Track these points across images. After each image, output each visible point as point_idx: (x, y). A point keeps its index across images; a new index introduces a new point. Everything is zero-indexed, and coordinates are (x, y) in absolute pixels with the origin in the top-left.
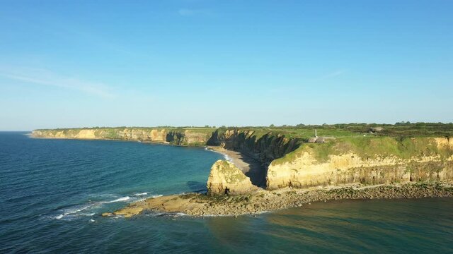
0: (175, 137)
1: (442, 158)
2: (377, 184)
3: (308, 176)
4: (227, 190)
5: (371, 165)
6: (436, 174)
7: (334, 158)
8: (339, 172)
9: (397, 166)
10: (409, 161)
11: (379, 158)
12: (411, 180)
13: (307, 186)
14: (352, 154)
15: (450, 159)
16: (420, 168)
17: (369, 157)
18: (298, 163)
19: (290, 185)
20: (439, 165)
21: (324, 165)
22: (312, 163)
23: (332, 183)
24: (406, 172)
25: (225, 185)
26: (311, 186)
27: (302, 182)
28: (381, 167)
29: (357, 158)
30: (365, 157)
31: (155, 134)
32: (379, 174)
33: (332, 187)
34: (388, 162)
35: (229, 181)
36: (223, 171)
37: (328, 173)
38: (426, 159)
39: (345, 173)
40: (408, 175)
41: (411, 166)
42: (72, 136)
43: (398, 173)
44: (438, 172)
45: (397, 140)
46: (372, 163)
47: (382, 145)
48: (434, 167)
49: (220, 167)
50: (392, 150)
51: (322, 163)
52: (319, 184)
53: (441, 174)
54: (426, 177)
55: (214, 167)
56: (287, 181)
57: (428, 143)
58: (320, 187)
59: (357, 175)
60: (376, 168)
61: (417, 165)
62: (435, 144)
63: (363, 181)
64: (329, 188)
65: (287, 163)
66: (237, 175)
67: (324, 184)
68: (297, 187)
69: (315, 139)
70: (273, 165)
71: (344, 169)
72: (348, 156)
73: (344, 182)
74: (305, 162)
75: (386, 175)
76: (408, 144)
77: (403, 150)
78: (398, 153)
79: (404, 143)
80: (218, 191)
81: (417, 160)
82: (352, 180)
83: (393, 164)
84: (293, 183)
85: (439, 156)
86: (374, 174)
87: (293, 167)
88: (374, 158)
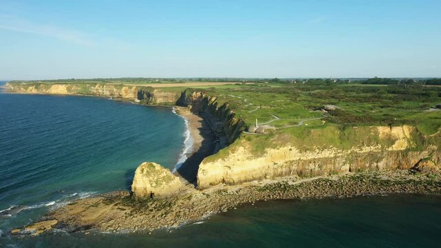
0: (145, 96)
1: (382, 148)
2: (314, 176)
3: (242, 172)
4: (152, 195)
5: (309, 158)
6: (375, 164)
7: (270, 151)
8: (276, 166)
9: (335, 157)
10: (349, 152)
11: (317, 151)
12: (350, 170)
13: (241, 182)
14: (290, 147)
15: (390, 149)
16: (359, 159)
17: (308, 149)
18: (231, 160)
19: (223, 181)
20: (379, 155)
21: (259, 159)
22: (248, 158)
23: (268, 177)
24: (344, 164)
25: (150, 189)
26: (245, 181)
27: (235, 178)
28: (319, 159)
29: (295, 151)
30: (303, 149)
31: (126, 92)
32: (317, 166)
33: (268, 181)
34: (327, 154)
35: (154, 184)
36: (148, 174)
37: (263, 168)
38: (366, 149)
39: (282, 167)
40: (347, 167)
41: (350, 157)
42: (44, 91)
43: (337, 165)
44: (377, 162)
45: (339, 128)
46: (310, 156)
47: (323, 135)
48: (374, 157)
49: (145, 171)
50: (332, 141)
51: (258, 157)
52: (254, 179)
53: (381, 164)
54: (366, 167)
55: (138, 171)
56: (220, 178)
57: (370, 132)
58: (256, 183)
59: (294, 167)
60: (314, 161)
61: (357, 156)
62: (377, 133)
63: (301, 174)
64: (265, 182)
65: (220, 160)
66: (164, 177)
67: (260, 179)
68: (230, 184)
69: (255, 129)
70: (205, 163)
71: (281, 162)
72: (286, 148)
73: (281, 175)
74: (239, 157)
75: (324, 167)
76: (350, 134)
77: (343, 141)
78: (338, 144)
79: (346, 132)
80: (142, 195)
81: (357, 150)
82: (289, 173)
83: (332, 156)
84: (226, 180)
85: (380, 146)
86: (312, 166)
87: (226, 163)
88: (312, 150)
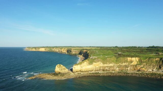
0: (69, 51)
1: (129, 64)
2: (107, 71)
3: (86, 69)
4: (60, 72)
5: (106, 66)
6: (127, 69)
7: (94, 63)
8: (96, 68)
9: (114, 66)
10: (118, 65)
11: (108, 64)
12: (119, 70)
13: (85, 72)
14: (100, 63)
15: (131, 64)
16: (122, 67)
17: (105, 63)
19: (80, 71)
20: (128, 66)
21: (91, 65)
22: (87, 65)
23: (93, 71)
24: (117, 68)
25: (59, 71)
26: (87, 71)
27: (83, 70)
28: (109, 66)
29: (102, 64)
30: (104, 63)
31: (63, 50)
32: (108, 68)
33: (94, 72)
34: (111, 65)
35: (60, 70)
36: (59, 67)
37: (92, 68)
38: (124, 64)
39: (98, 68)
40: (118, 69)
41: (119, 66)
42: (37, 50)
43: (114, 68)
44: (127, 68)
45: (116, 58)
46: (106, 65)
47: (110, 60)
48: (126, 66)
49: (58, 66)
50: (113, 61)
51: (90, 65)
52: (89, 71)
53: (129, 69)
54: (124, 69)
56: (79, 70)
57: (125, 59)
58: (90, 72)
59: (101, 68)
60: (107, 67)
61: (121, 66)
62: (127, 59)
63: (103, 70)
65: (79, 65)
66: (63, 68)
67: (91, 71)
68: (82, 72)
69: (91, 58)
70: (75, 66)
71: (97, 67)
72: (99, 63)
73: (97, 70)
74: (85, 65)
75: (110, 69)
76: (119, 60)
77: (117, 61)
78: (115, 62)
80: (57, 73)
81: (121, 64)
82: (100, 70)
83: (113, 65)
84: (81, 71)
85: (128, 63)
86: (107, 68)
87: (81, 66)
88: (107, 64)
